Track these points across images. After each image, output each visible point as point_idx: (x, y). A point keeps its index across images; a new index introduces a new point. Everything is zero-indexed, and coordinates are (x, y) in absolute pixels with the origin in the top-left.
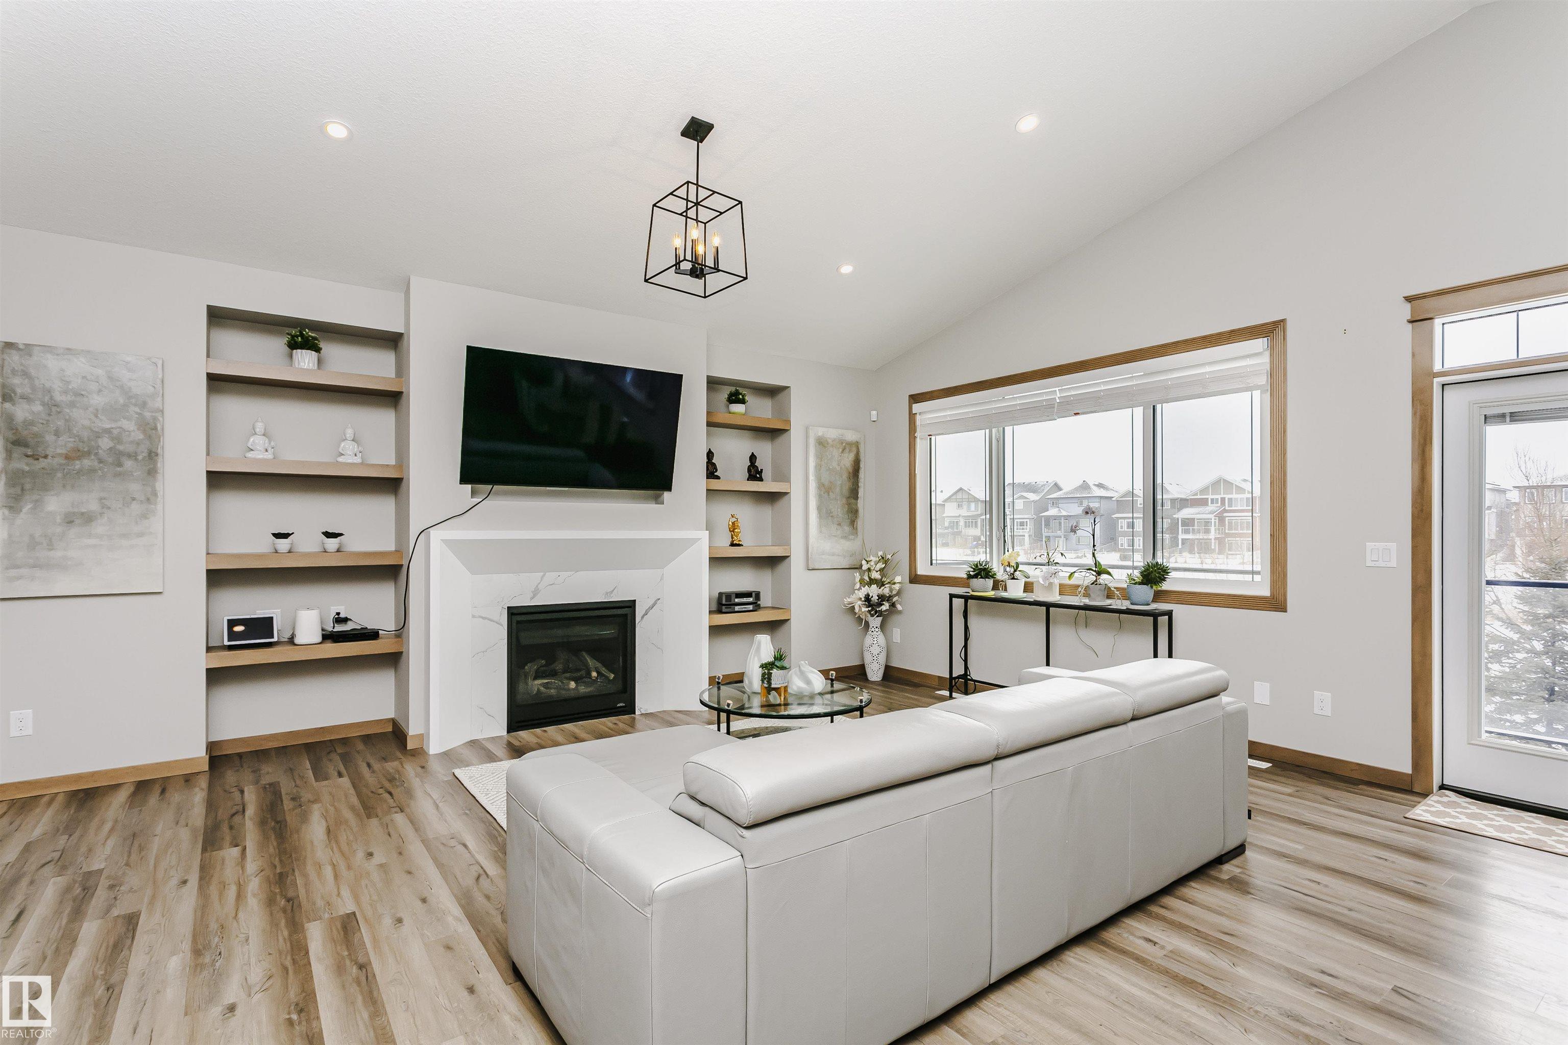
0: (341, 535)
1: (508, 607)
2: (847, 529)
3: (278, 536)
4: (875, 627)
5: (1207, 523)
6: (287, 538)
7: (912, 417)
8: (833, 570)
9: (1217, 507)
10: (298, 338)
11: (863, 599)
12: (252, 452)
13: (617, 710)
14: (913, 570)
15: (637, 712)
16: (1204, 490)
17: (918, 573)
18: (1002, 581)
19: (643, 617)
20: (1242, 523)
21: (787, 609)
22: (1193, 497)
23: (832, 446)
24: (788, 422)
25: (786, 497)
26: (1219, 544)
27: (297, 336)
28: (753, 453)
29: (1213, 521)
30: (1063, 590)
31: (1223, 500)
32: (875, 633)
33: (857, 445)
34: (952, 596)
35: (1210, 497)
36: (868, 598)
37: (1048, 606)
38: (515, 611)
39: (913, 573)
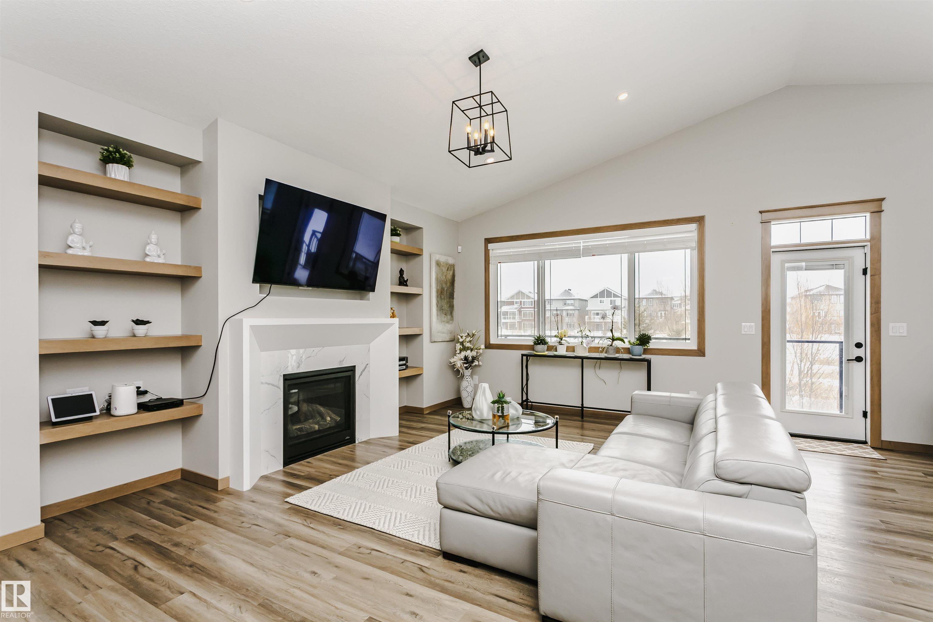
0: (148, 322)
1: (283, 375)
2: (449, 317)
3: (95, 323)
4: (468, 376)
5: (514, 314)
6: (104, 325)
7: (487, 252)
8: (442, 342)
9: (518, 306)
10: (116, 155)
11: (463, 359)
12: (72, 249)
13: (346, 441)
14: (488, 341)
15: (357, 442)
16: (512, 297)
17: (491, 343)
18: (555, 346)
19: (359, 377)
20: (529, 314)
21: (422, 368)
22: (507, 300)
23: (443, 266)
24: (422, 250)
25: (420, 297)
26: (519, 324)
27: (115, 153)
28: (401, 268)
29: (517, 313)
30: (591, 349)
31: (521, 302)
32: (468, 379)
33: (453, 266)
34: (523, 355)
35: (515, 300)
36: (466, 358)
37: (582, 358)
38: (287, 377)
39: (488, 343)
